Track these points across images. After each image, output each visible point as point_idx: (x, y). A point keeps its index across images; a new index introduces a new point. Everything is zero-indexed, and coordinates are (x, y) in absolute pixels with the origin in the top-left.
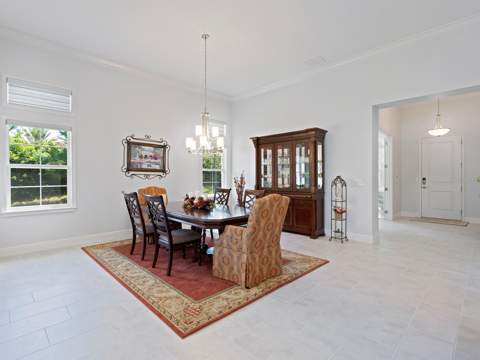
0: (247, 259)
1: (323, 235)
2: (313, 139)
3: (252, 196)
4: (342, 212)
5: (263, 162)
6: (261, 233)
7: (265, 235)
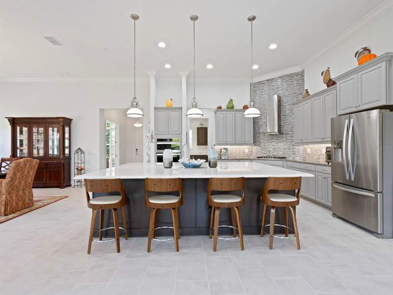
0: (6, 197)
1: (70, 185)
2: (62, 124)
3: (8, 162)
4: (82, 170)
5: (19, 137)
6: (17, 181)
7: (20, 183)
